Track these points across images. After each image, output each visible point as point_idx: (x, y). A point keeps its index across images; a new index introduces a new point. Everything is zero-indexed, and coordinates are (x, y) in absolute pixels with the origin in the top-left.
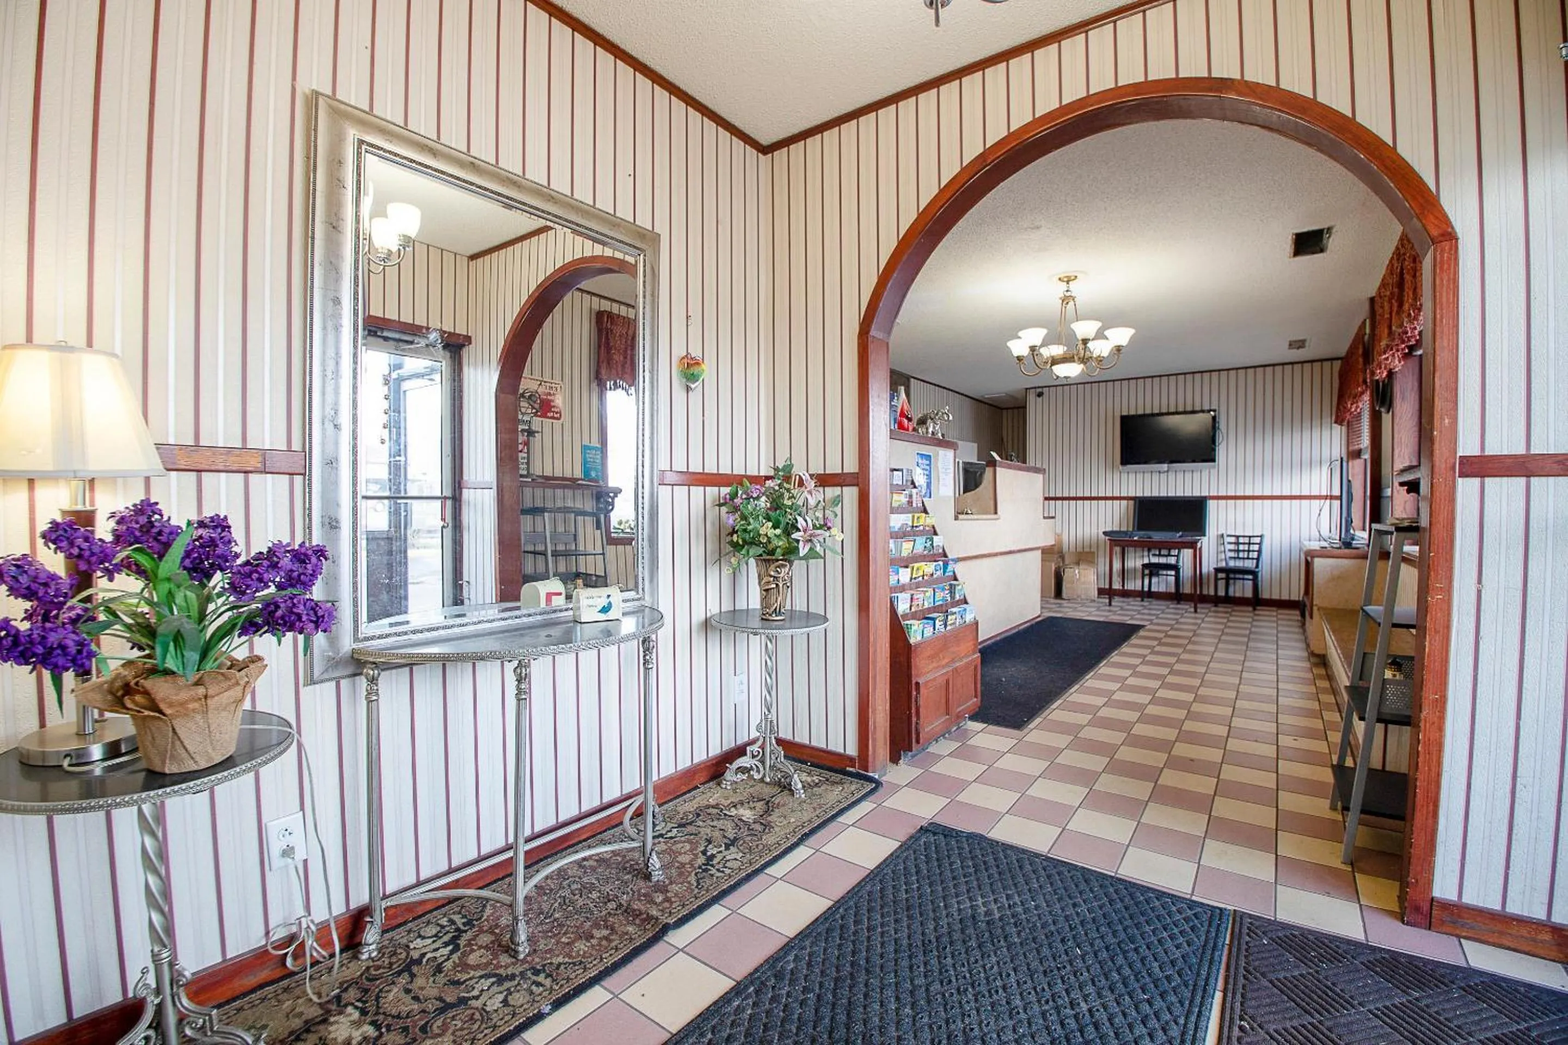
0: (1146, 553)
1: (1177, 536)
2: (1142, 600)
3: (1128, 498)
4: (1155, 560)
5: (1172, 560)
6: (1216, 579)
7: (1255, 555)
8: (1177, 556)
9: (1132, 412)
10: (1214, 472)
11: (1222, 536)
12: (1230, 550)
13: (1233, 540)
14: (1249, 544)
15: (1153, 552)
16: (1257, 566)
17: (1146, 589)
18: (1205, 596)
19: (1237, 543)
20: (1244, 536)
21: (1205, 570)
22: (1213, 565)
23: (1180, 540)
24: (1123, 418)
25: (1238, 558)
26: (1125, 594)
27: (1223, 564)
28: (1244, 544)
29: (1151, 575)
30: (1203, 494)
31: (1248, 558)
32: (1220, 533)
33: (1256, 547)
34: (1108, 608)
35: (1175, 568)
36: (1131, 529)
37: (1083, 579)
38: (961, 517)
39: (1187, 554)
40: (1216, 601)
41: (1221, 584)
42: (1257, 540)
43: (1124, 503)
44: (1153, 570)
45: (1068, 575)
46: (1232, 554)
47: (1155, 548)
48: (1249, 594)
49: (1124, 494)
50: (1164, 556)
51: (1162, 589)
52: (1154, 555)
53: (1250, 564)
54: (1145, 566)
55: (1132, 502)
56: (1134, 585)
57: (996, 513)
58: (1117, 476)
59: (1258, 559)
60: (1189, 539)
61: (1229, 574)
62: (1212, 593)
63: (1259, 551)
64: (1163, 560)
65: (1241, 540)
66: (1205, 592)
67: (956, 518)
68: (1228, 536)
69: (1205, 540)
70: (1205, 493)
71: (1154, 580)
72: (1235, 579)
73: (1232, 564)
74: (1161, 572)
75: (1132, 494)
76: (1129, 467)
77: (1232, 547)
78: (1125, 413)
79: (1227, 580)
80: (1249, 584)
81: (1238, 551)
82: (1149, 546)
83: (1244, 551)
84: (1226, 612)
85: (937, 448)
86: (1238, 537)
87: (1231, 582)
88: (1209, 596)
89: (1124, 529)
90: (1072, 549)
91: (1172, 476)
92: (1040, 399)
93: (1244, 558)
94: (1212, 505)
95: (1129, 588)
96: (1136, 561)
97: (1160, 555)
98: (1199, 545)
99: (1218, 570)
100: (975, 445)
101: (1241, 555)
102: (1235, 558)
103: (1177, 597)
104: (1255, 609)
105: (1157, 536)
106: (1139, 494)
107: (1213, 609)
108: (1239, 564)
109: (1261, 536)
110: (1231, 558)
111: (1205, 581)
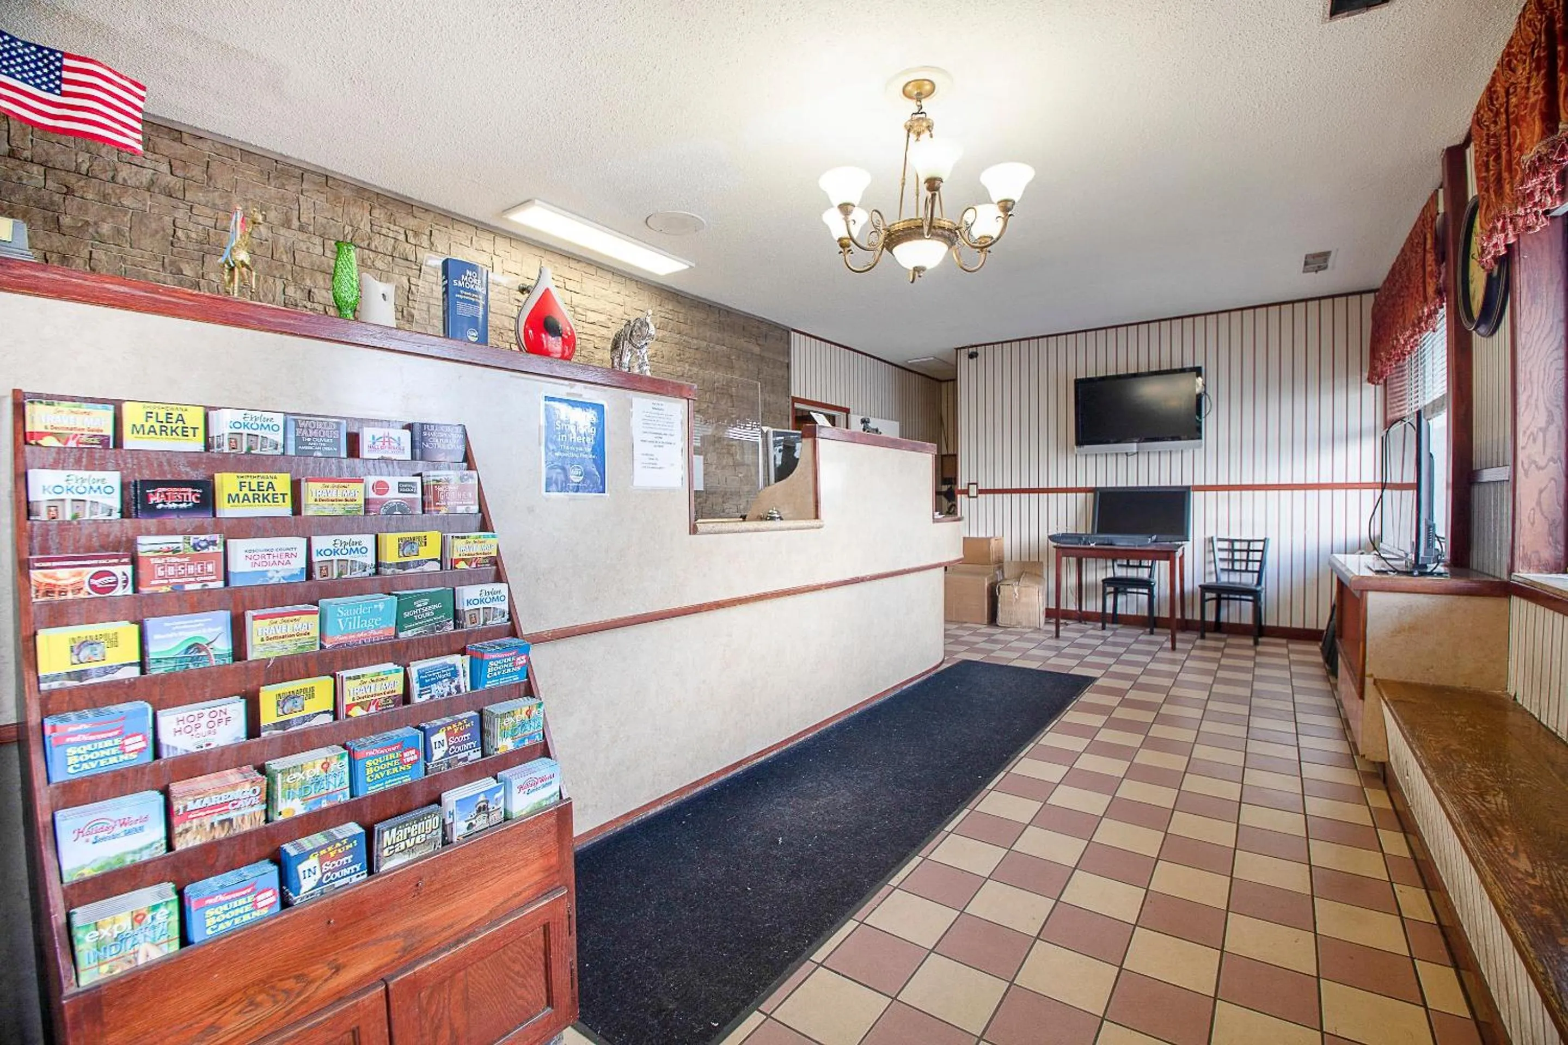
0: (1110, 563)
1: (1148, 542)
2: (1104, 628)
3: (1086, 490)
4: (1121, 573)
5: (1144, 574)
6: (1203, 601)
7: (1256, 566)
8: (1151, 567)
9: (1091, 375)
10: (1199, 453)
11: (1211, 540)
12: (1221, 560)
13: (1225, 545)
14: (1248, 551)
15: (1119, 562)
16: (1259, 583)
17: (1109, 610)
18: (1187, 621)
19: (1232, 550)
20: (1241, 541)
21: (1188, 587)
22: (1199, 581)
23: (1153, 547)
24: (1078, 382)
25: (1233, 570)
26: (1083, 617)
27: (1212, 580)
28: (1241, 550)
29: (1116, 594)
30: (1185, 484)
31: (1247, 571)
32: (1208, 535)
33: (1258, 556)
34: (1053, 642)
35: (1146, 584)
36: (1089, 532)
37: (1024, 600)
38: (702, 525)
39: (1163, 566)
40: (1203, 628)
41: (1211, 606)
42: (1259, 546)
43: (1081, 496)
44: (1119, 585)
45: (1005, 593)
46: (1225, 565)
47: (1122, 558)
48: (1248, 619)
49: (1081, 484)
50: (1133, 567)
51: (1132, 611)
52: (1120, 566)
53: (1248, 580)
54: (1107, 582)
55: (1091, 495)
56: (1092, 605)
57: (817, 517)
58: (1071, 460)
59: (1260, 572)
60: (1165, 545)
61: (1222, 593)
62: (1197, 617)
63: (1262, 562)
64: (1132, 573)
65: (1237, 546)
66: (1188, 616)
67: (694, 530)
68: (1220, 540)
69: (1188, 546)
70: (1187, 482)
71: (1121, 599)
72: (1228, 599)
73: (1224, 578)
74: (1129, 590)
75: (1091, 484)
76: (1087, 448)
77: (1225, 555)
78: (1081, 376)
79: (1218, 600)
80: (1248, 606)
81: (1233, 561)
82: (1113, 555)
83: (1241, 560)
84: (1216, 649)
85: (631, 394)
86: (1232, 541)
87: (1224, 602)
88: (1193, 621)
89: (1081, 531)
90: (1016, 558)
91: (1143, 458)
92: (974, 361)
93: (1240, 571)
94: (1197, 499)
95: (1089, 610)
96: (1096, 573)
97: (1128, 566)
98: (1178, 554)
99: (1205, 588)
100: (897, 424)
101: (1237, 566)
102: (1228, 570)
103: (1150, 623)
104: (1256, 643)
105: (1122, 542)
106: (1101, 484)
107: (1199, 642)
108: (1235, 578)
109: (1264, 541)
110: (1223, 570)
111: (1188, 601)
